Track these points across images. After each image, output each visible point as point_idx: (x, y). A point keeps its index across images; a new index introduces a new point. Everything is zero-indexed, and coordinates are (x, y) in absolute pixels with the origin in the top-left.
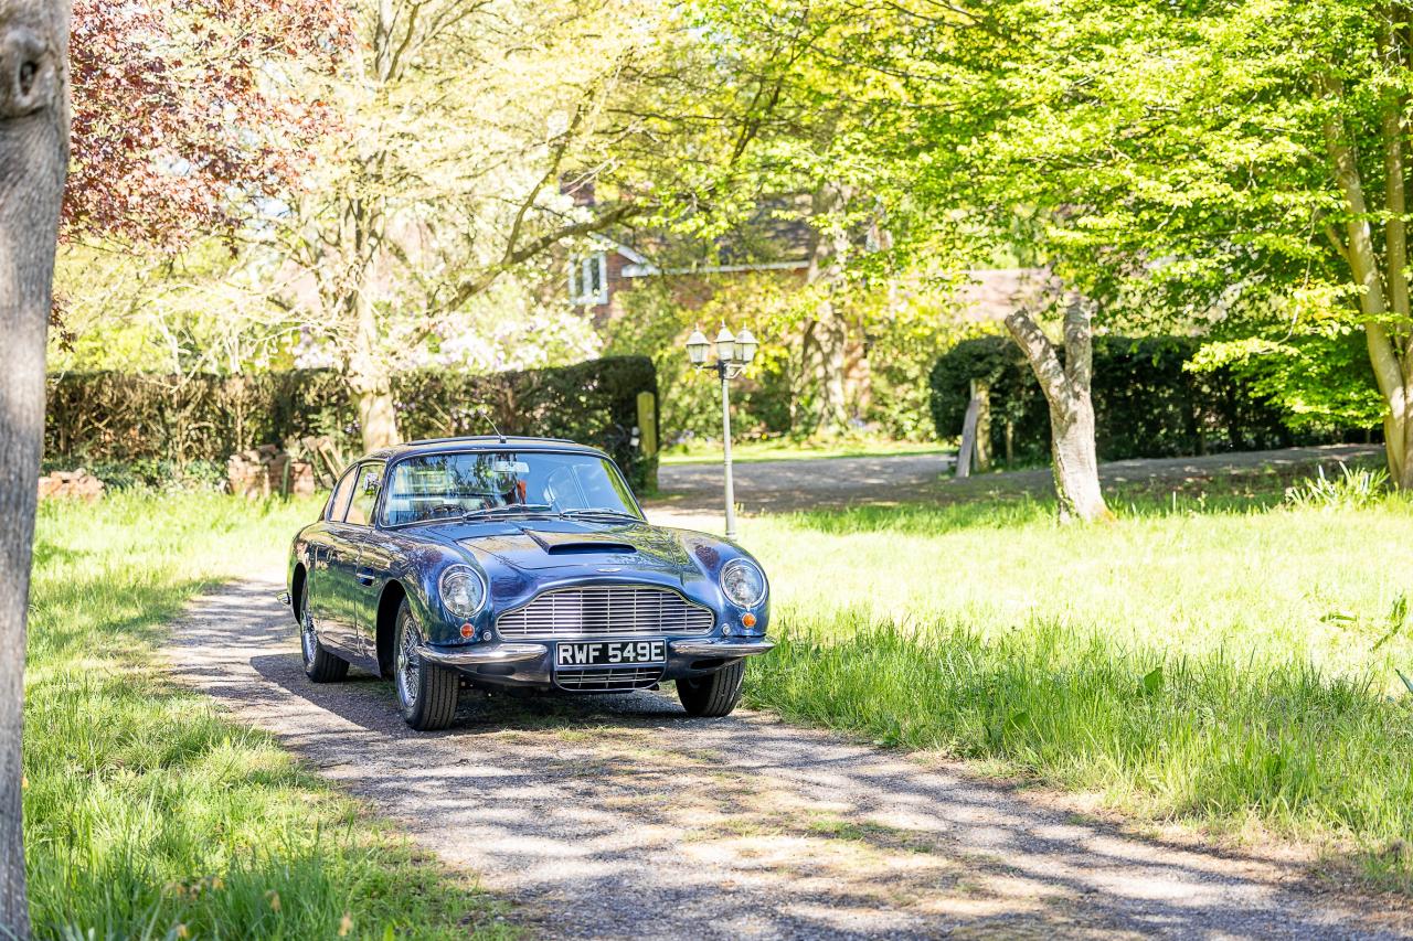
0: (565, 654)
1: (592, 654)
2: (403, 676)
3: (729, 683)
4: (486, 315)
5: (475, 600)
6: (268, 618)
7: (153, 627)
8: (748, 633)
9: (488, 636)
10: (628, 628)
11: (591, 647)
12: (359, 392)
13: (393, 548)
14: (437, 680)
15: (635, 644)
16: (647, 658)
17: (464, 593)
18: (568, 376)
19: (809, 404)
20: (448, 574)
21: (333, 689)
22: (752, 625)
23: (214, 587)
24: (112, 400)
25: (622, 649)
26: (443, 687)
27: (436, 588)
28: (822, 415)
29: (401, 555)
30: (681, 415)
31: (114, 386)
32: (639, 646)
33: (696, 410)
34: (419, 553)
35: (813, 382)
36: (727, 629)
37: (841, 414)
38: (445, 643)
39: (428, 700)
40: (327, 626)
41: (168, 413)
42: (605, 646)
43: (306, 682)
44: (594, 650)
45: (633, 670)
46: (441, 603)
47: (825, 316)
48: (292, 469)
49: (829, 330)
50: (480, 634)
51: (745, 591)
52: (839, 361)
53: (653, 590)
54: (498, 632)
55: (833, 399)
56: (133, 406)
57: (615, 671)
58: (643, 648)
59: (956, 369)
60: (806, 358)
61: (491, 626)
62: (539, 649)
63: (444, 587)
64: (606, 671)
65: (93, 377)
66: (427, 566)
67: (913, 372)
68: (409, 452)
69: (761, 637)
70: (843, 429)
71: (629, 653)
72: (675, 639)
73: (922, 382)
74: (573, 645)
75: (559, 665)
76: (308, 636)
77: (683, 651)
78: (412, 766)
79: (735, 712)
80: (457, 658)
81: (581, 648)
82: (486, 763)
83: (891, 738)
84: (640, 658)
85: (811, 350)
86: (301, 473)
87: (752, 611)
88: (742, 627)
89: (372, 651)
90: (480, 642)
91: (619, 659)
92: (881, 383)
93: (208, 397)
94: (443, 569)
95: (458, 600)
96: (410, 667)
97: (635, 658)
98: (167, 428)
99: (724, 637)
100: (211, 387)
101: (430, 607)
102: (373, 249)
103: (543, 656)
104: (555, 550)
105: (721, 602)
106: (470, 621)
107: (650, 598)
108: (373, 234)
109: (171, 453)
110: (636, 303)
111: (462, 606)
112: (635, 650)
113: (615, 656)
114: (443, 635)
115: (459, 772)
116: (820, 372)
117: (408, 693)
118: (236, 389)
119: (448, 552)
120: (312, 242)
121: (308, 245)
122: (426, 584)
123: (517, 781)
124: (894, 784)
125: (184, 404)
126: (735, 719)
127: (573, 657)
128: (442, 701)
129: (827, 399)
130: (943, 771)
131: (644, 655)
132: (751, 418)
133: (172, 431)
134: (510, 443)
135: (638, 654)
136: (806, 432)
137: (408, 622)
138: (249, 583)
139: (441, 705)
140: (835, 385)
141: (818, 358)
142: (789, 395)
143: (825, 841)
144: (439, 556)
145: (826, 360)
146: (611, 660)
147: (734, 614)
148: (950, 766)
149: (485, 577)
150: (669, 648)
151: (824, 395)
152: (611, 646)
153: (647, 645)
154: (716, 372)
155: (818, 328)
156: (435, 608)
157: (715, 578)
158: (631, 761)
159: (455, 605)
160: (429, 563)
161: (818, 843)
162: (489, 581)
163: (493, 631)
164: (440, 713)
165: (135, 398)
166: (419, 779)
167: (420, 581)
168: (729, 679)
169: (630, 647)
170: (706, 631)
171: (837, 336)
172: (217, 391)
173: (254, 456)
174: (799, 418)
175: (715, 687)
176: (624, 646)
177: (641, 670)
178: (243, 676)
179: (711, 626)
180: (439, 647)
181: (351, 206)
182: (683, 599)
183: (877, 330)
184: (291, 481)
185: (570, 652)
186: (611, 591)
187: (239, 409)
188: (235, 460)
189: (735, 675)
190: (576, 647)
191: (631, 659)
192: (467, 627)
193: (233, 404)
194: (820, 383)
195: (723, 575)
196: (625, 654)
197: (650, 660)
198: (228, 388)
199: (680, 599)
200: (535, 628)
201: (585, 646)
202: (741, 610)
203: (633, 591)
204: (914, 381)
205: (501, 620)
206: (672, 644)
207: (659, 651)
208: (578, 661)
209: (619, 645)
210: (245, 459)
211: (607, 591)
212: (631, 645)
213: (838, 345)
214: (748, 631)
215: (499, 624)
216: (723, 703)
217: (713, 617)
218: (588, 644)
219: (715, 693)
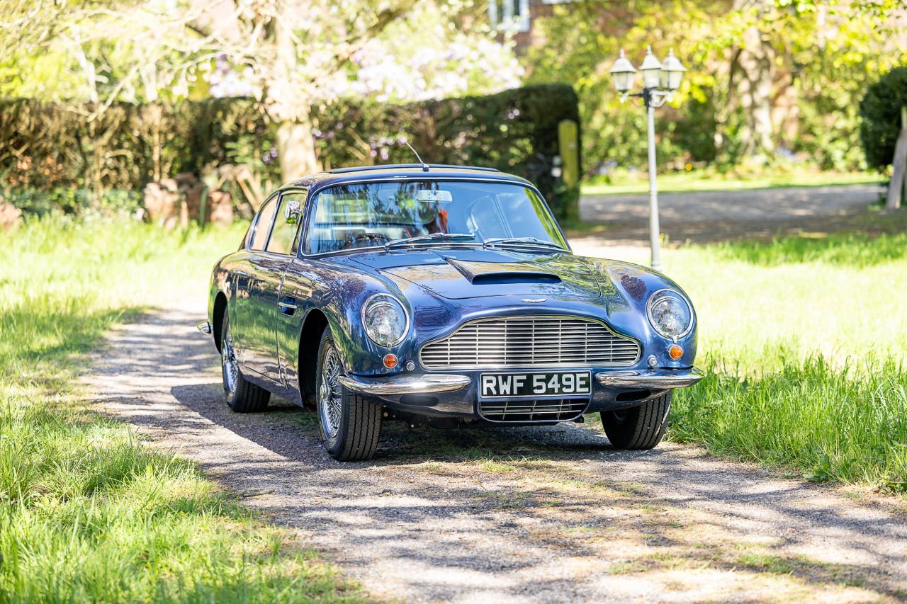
0: (490, 385)
1: (516, 385)
2: (326, 407)
3: (654, 415)
4: (404, 41)
5: (398, 330)
6: (187, 348)
7: (74, 355)
8: (675, 364)
9: (411, 366)
10: (554, 359)
11: (516, 378)
12: (277, 120)
13: (315, 277)
14: (359, 411)
15: (560, 376)
16: (572, 390)
17: (386, 322)
18: (489, 105)
19: (735, 132)
20: (368, 306)
21: (255, 419)
22: (678, 357)
23: (135, 316)
24: (29, 127)
25: (547, 380)
26: (365, 418)
27: (359, 317)
28: (748, 145)
29: (323, 284)
30: (603, 144)
31: (31, 113)
32: (564, 377)
33: (619, 140)
34: (341, 282)
35: (739, 111)
36: (653, 360)
37: (768, 144)
38: (367, 373)
39: (351, 431)
40: (246, 355)
41: (85, 141)
42: (530, 377)
43: (227, 412)
44: (519, 381)
45: (558, 402)
46: (364, 332)
47: (752, 45)
48: (209, 199)
49: (756, 59)
50: (404, 364)
51: (672, 322)
52: (766, 89)
53: (578, 320)
54: (421, 362)
55: (759, 128)
56: (50, 134)
57: (539, 402)
58: (568, 379)
59: (887, 97)
60: (733, 86)
61: (414, 356)
62: (462, 380)
63: (367, 316)
64: (531, 402)
65: (10, 104)
66: (350, 295)
67: (843, 100)
68: (331, 180)
69: (689, 369)
70: (770, 160)
71: (554, 384)
72: (602, 370)
73: (852, 111)
74: (496, 376)
75: (483, 397)
76: (229, 365)
77: (608, 383)
78: (336, 496)
79: (661, 445)
80: (379, 388)
81: (505, 379)
82: (409, 493)
83: (821, 472)
84: (564, 390)
85: (737, 77)
86: (219, 202)
87: (679, 343)
88: (668, 357)
89: (294, 381)
90: (403, 372)
91: (544, 390)
92: (810, 111)
93: (125, 127)
94: (365, 298)
95: (382, 330)
96: (332, 397)
97: (560, 391)
98: (84, 155)
99: (650, 369)
100: (128, 115)
101: (352, 336)
103: (467, 387)
104: (479, 280)
105: (648, 333)
106: (394, 351)
107: (576, 329)
109: (88, 181)
110: (559, 31)
111: (385, 336)
112: (560, 380)
113: (540, 388)
114: (366, 366)
115: (382, 502)
116: (746, 101)
117: (330, 423)
118: (154, 117)
119: (370, 281)
122: (349, 313)
123: (441, 512)
124: (824, 518)
125: (100, 132)
126: (661, 452)
127: (497, 388)
128: (364, 433)
129: (753, 127)
130: (875, 505)
131: (569, 387)
132: (676, 148)
133: (90, 159)
134: (431, 171)
135: (562, 386)
136: (732, 162)
137: (330, 352)
138: (168, 311)
139: (364, 436)
140: (762, 114)
141: (744, 86)
142: (714, 125)
143: (753, 575)
144: (361, 285)
145: (753, 88)
146: (536, 391)
147: (660, 346)
148: (881, 500)
149: (408, 307)
150: (595, 380)
151: (751, 124)
152: (535, 378)
153: (572, 376)
154: (642, 100)
155: (744, 56)
156: (358, 338)
157: (641, 308)
158: (555, 494)
159: (378, 335)
160: (353, 293)
161: (747, 577)
162: (413, 311)
163: (416, 361)
164: (362, 443)
165: (52, 125)
166: (342, 509)
167: (343, 311)
168: (655, 411)
169: (555, 378)
170: (632, 363)
171: (764, 64)
172: (135, 120)
173: (172, 185)
174: (724, 148)
175: (641, 421)
176: (549, 377)
177: (566, 401)
178: (164, 405)
179: (637, 358)
180: (362, 377)
182: (609, 330)
183: (805, 58)
184: (209, 210)
185: (494, 383)
186: (536, 322)
187: (156, 137)
188: (152, 188)
189: (662, 407)
190: (500, 378)
191: (556, 391)
192: (390, 357)
193: (150, 132)
194: (746, 112)
195: (650, 306)
196: (550, 386)
197: (575, 392)
198: (145, 117)
199: (605, 329)
200: (459, 358)
201: (509, 378)
202: (668, 342)
203: (558, 321)
204: (844, 110)
205: (424, 350)
206: (598, 375)
207: (584, 383)
208: (502, 392)
209: (544, 377)
210: (162, 188)
211: (531, 322)
212: (556, 377)
213: (765, 73)
214: (675, 363)
215: (422, 355)
216: (649, 435)
217: (639, 348)
218: (512, 375)
219: (641, 426)
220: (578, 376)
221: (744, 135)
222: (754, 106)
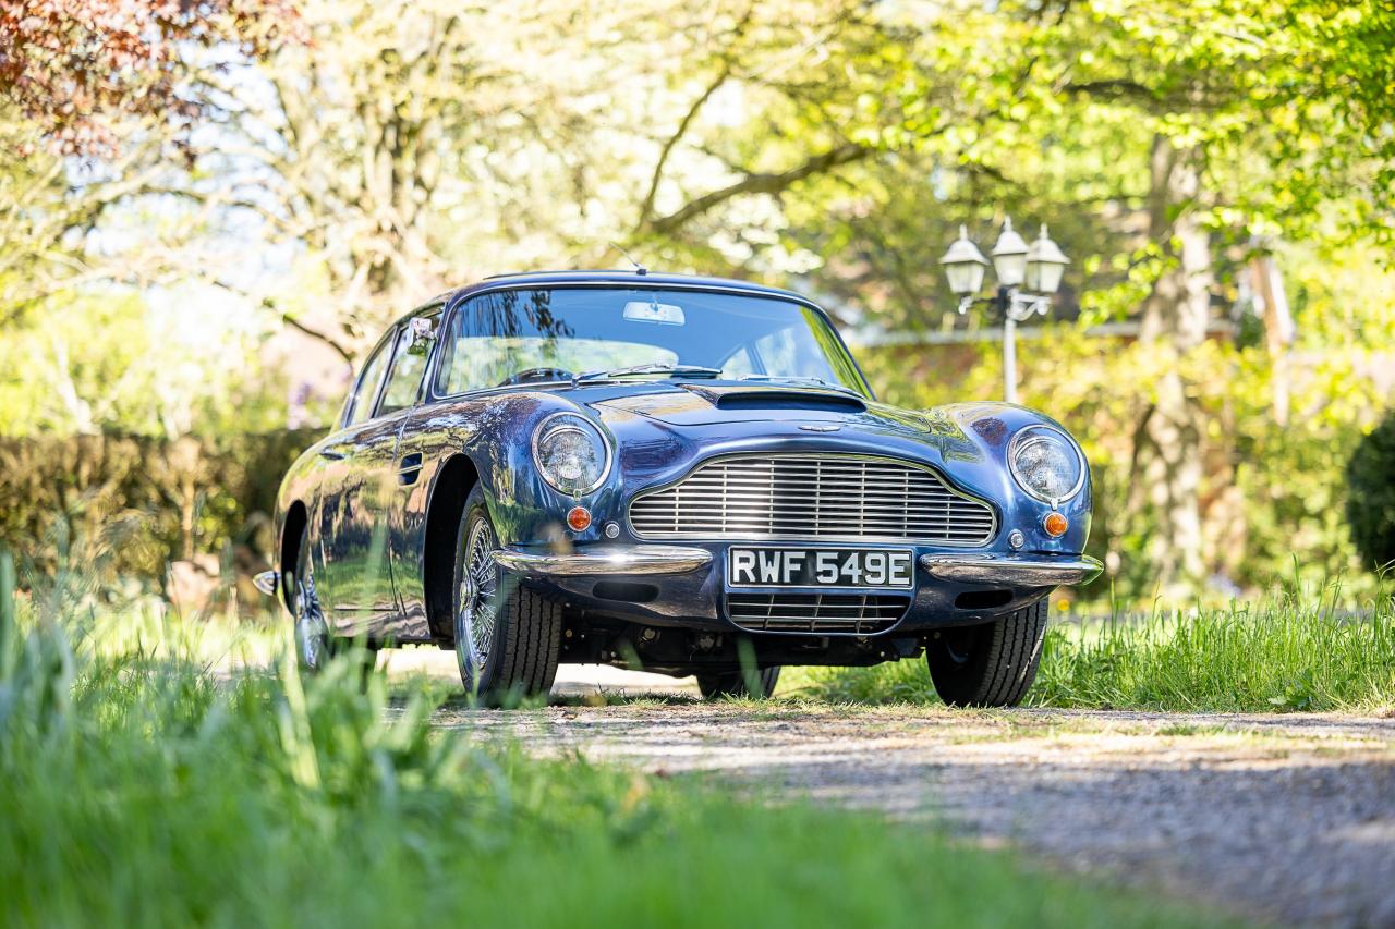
0: (744, 566)
1: (788, 567)
2: (468, 625)
3: (1018, 644)
5: (592, 471)
8: (1054, 545)
9: (614, 529)
10: (850, 529)
11: (788, 555)
14: (525, 615)
15: (862, 555)
16: (881, 580)
17: (575, 460)
19: (1141, 546)
20: (543, 433)
22: (1059, 533)
25: (839, 563)
27: (527, 452)
28: (1160, 568)
32: (869, 557)
34: (497, 410)
35: (1148, 510)
36: (1017, 537)
37: (1196, 567)
38: (540, 541)
39: (510, 649)
41: (72, 496)
42: (812, 554)
44: (793, 561)
45: (857, 599)
46: (536, 476)
47: (1169, 399)
49: (1176, 425)
50: (601, 528)
51: (1049, 477)
52: (1191, 478)
53: (894, 465)
54: (631, 525)
55: (1180, 540)
56: (14, 483)
57: (827, 599)
58: (876, 562)
60: (1137, 470)
61: (619, 516)
62: (698, 556)
63: (540, 446)
64: (811, 598)
66: (513, 424)
67: (1317, 500)
69: (1076, 554)
71: (851, 568)
72: (932, 551)
73: (1333, 518)
74: (756, 551)
75: (733, 587)
77: (941, 572)
80: (563, 562)
84: (868, 578)
85: (1145, 456)
87: (1061, 510)
88: (1043, 534)
90: (599, 540)
91: (834, 579)
92: (1264, 520)
94: (537, 422)
95: (563, 471)
96: (480, 600)
97: (862, 578)
98: (70, 519)
99: (1012, 552)
100: (143, 455)
102: (419, 206)
103: (705, 568)
104: (726, 402)
105: (1009, 494)
106: (585, 504)
107: (889, 480)
108: (419, 182)
109: (74, 562)
111: (570, 481)
112: (862, 564)
113: (827, 573)
114: (538, 530)
116: (1160, 495)
117: (476, 650)
118: (187, 459)
120: (317, 196)
121: (309, 200)
122: (512, 449)
125: (99, 479)
127: (756, 571)
128: (532, 653)
129: (1171, 537)
131: (876, 574)
133: (79, 525)
135: (866, 573)
136: (1136, 594)
137: (479, 527)
139: (532, 660)
140: (1186, 517)
141: (1156, 469)
142: (1107, 538)
144: (534, 404)
145: (1171, 473)
147: (1029, 515)
149: (613, 443)
150: (921, 567)
151: (1167, 531)
152: (820, 556)
153: (882, 557)
155: (1157, 420)
156: (526, 489)
157: (1000, 456)
159: (559, 478)
162: (618, 445)
163: (622, 524)
164: (529, 672)
165: (18, 468)
167: (501, 454)
168: (1020, 637)
169: (854, 558)
170: (983, 541)
171: (1189, 435)
172: (156, 462)
174: (1123, 571)
175: (995, 654)
176: (844, 556)
177: (871, 599)
179: (991, 534)
180: (528, 547)
181: (383, 139)
182: (945, 485)
183: (1255, 427)
185: (752, 563)
186: (822, 464)
187: (189, 491)
188: (181, 571)
189: (1030, 631)
190: (762, 555)
191: (855, 580)
192: (579, 512)
193: (180, 486)
194: (1159, 515)
195: (1013, 452)
196: (845, 571)
197: (887, 583)
198: (173, 458)
199: (937, 483)
200: (693, 522)
201: (777, 555)
202: (1042, 508)
203: (860, 465)
204: (1319, 516)
205: (635, 506)
206: (925, 558)
207: (901, 569)
208: (764, 579)
209: (835, 556)
210: (198, 568)
211: (815, 464)
212: (855, 556)
213: (1191, 451)
214: (1053, 543)
215: (633, 513)
216: (1009, 680)
217: (994, 518)
218: (782, 551)
219: (996, 663)
220: (893, 557)
221: (1156, 549)
222: (1172, 504)
